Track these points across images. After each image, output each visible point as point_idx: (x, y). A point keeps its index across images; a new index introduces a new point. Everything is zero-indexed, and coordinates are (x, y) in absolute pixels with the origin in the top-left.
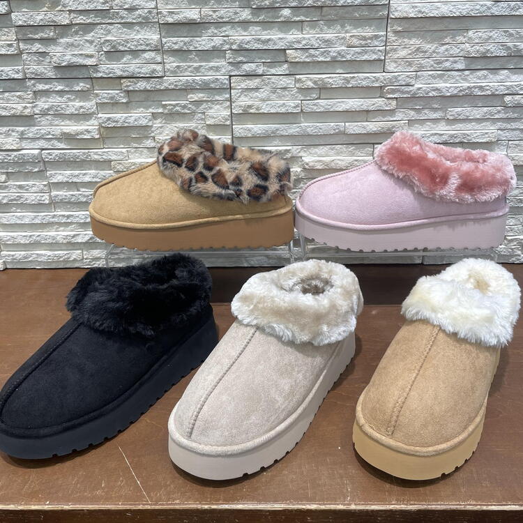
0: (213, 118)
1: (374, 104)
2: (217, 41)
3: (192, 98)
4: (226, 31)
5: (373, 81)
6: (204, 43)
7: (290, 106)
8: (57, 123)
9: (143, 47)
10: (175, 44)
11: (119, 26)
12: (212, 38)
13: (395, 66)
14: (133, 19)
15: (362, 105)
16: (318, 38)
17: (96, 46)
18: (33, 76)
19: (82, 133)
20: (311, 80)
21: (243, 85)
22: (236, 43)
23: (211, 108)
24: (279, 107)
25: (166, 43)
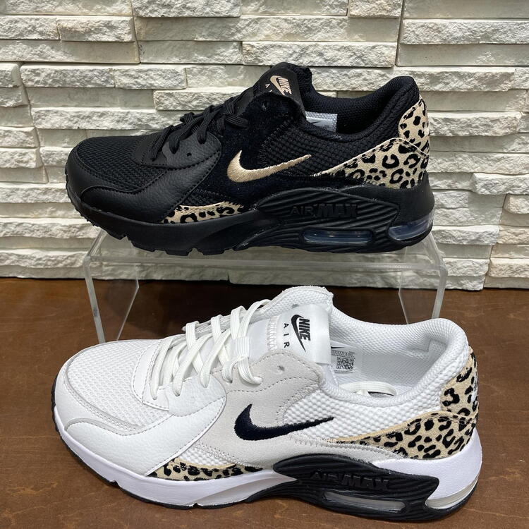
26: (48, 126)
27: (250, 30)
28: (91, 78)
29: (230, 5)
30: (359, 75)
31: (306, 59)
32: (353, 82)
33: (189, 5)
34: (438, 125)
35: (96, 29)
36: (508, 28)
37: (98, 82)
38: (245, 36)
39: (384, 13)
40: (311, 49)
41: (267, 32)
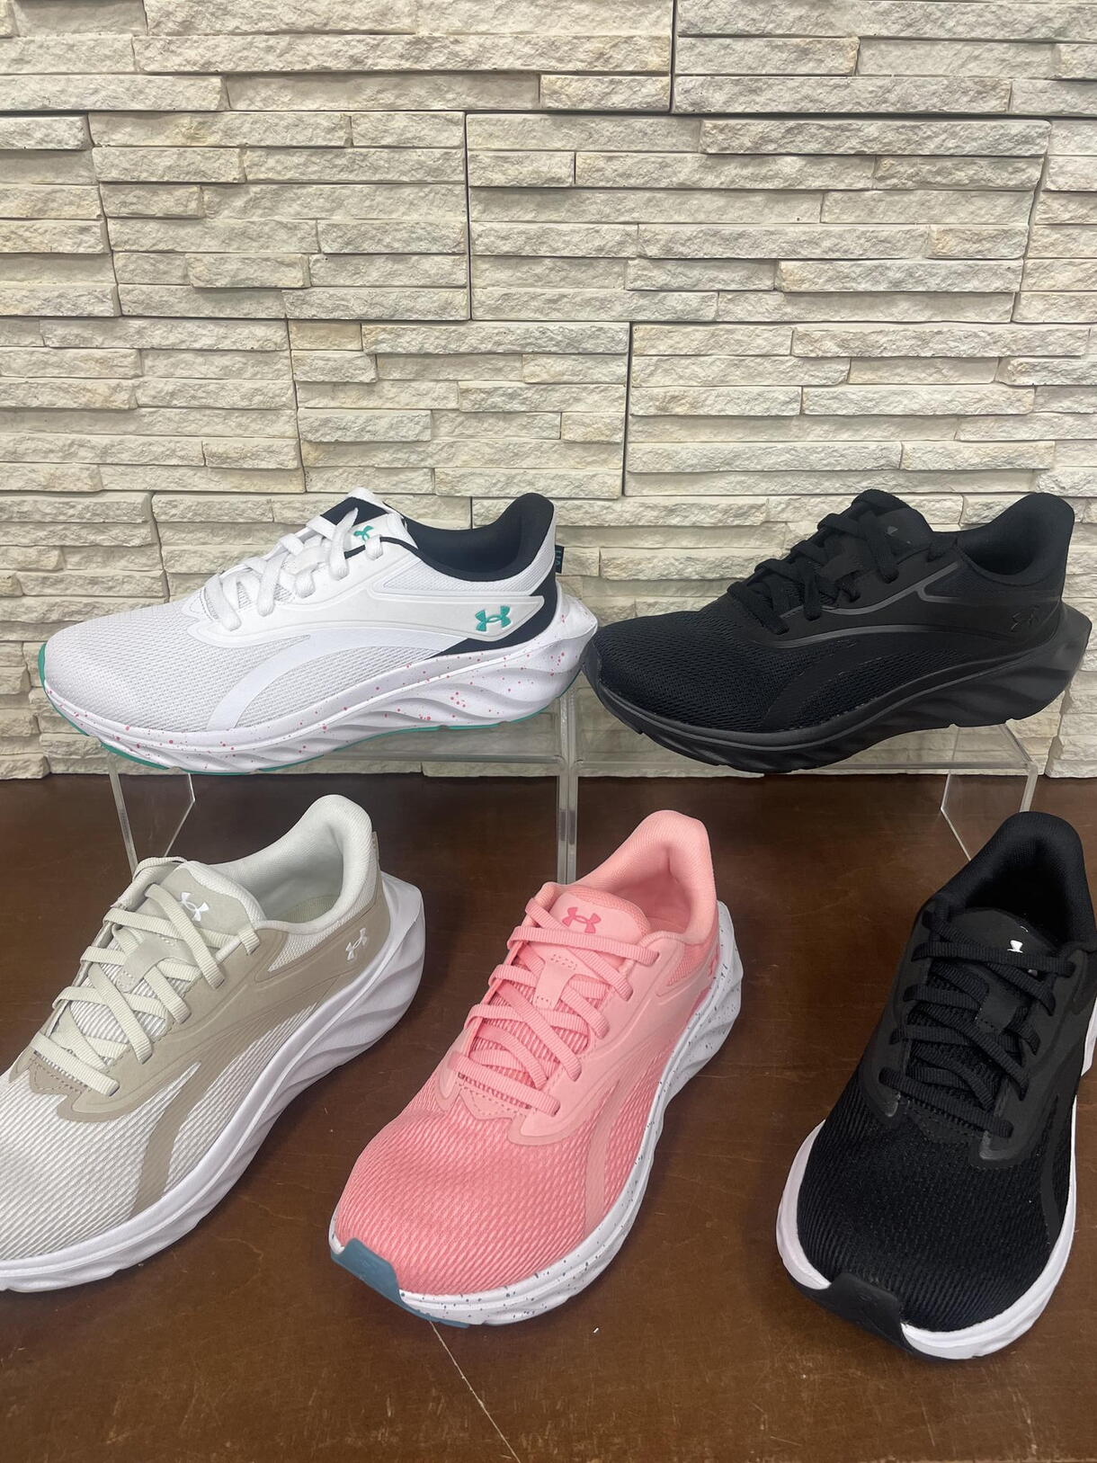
0: (583, 424)
1: (980, 400)
2: (610, 235)
3: (533, 375)
4: (632, 210)
5: (988, 344)
6: (576, 239)
7: (775, 400)
8: (191, 428)
9: (423, 246)
10: (503, 238)
11: (366, 188)
12: (597, 227)
13: (1041, 307)
14: (403, 173)
15: (950, 401)
16: (864, 233)
17: (303, 238)
18: (139, 311)
19: (255, 456)
20: (834, 337)
21: (663, 347)
22: (658, 241)
23: (577, 400)
24: (748, 401)
25: (480, 236)
26: (184, 569)
27: (444, 455)
28: (244, 511)
29: (419, 428)
30: (579, 508)
31: (514, 490)
32: (572, 515)
33: (368, 428)
34: (681, 566)
35: (253, 455)
36: (751, 454)
37: (252, 516)
38: (438, 462)
39: (603, 438)
40: (519, 477)
41: (465, 458)
